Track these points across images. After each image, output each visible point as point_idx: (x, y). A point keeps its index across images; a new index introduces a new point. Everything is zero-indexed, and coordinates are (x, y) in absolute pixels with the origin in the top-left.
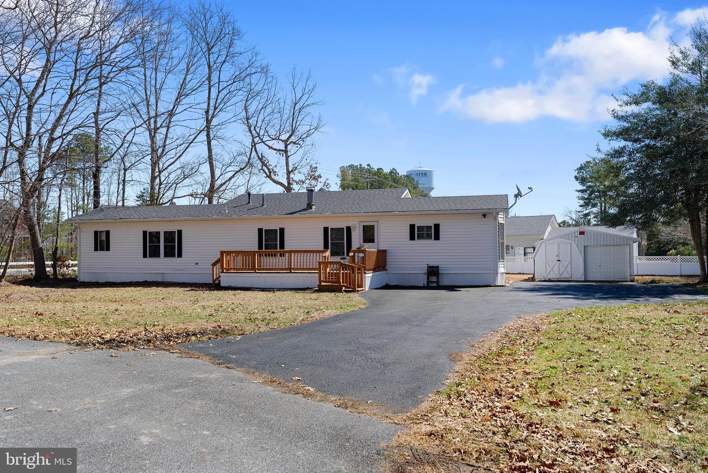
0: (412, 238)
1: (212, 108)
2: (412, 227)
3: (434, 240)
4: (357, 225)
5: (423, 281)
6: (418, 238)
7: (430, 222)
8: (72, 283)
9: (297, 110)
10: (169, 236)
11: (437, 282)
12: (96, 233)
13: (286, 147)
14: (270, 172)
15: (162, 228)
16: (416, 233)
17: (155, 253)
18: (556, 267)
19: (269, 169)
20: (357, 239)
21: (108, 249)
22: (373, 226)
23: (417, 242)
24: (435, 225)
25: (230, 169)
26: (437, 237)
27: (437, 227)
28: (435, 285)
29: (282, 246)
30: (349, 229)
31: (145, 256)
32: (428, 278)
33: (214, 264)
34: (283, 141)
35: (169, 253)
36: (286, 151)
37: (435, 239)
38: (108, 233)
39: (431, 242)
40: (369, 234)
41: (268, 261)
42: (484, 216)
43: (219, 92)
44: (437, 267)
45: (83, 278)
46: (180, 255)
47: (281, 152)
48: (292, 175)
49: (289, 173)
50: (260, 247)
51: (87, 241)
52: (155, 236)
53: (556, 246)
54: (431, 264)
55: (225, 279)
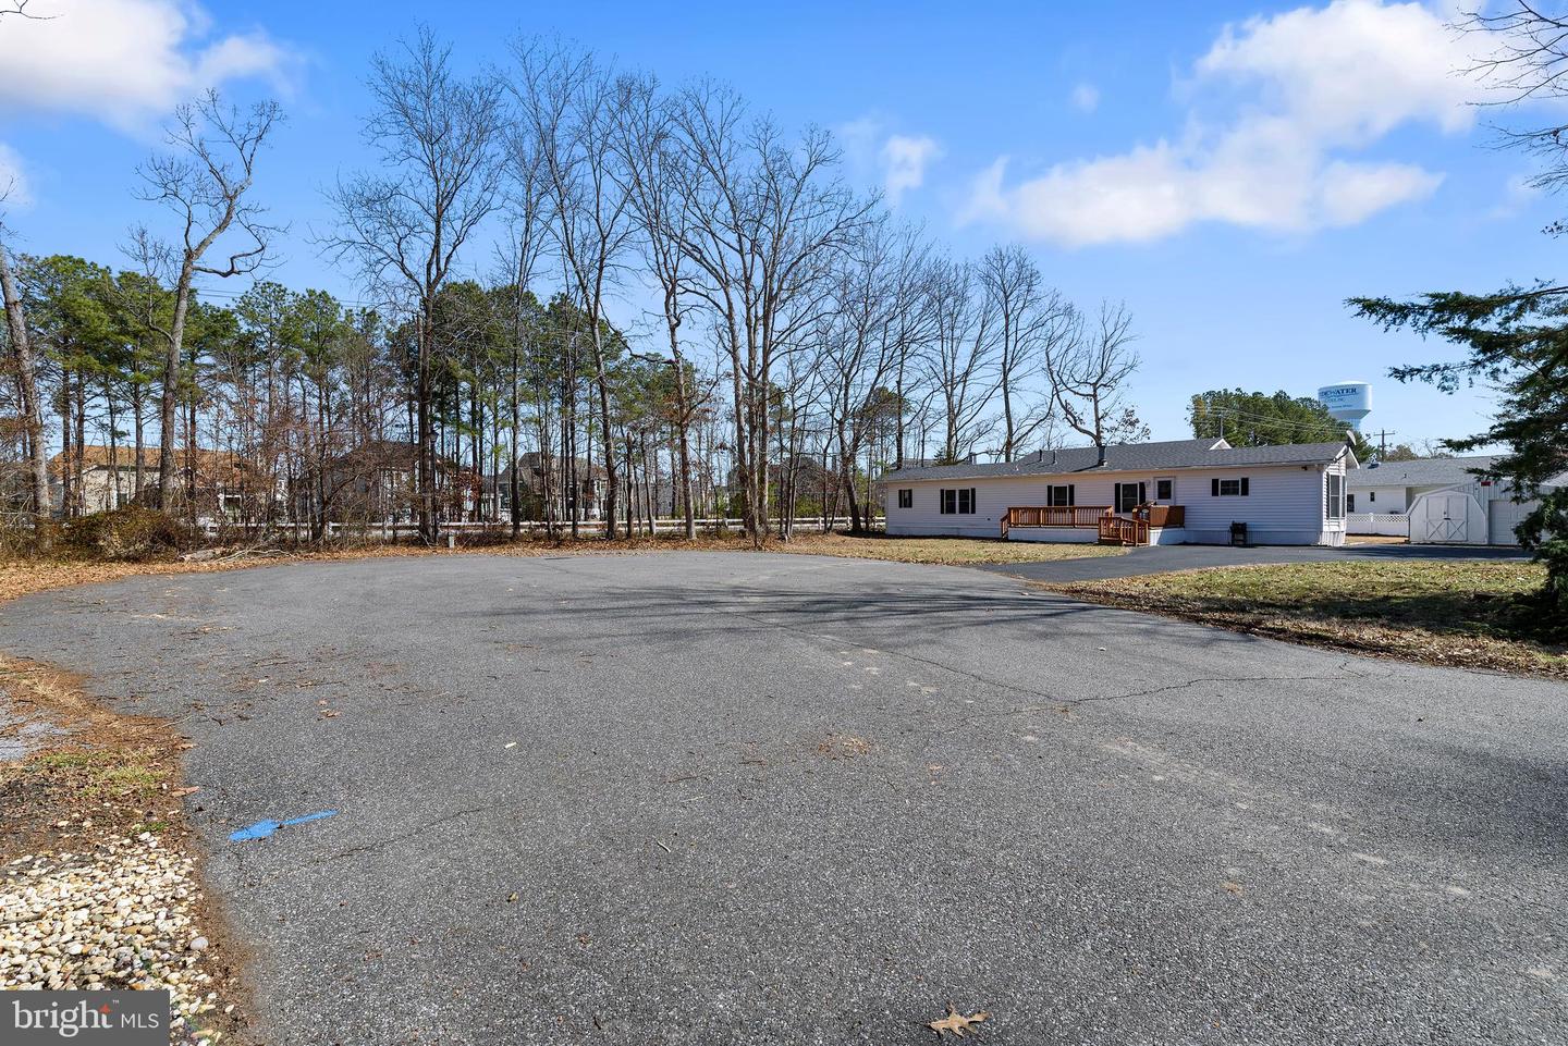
0: (1215, 493)
1: (1009, 361)
2: (1215, 482)
4: (1152, 480)
5: (1228, 538)
6: (1222, 494)
7: (1237, 477)
8: (880, 534)
10: (964, 494)
11: (1244, 541)
12: (900, 491)
13: (1095, 391)
14: (1075, 421)
15: (957, 487)
16: (1221, 488)
17: (951, 510)
18: (1443, 528)
19: (1074, 418)
20: (1151, 494)
21: (910, 506)
22: (1170, 482)
23: (1221, 498)
24: (1243, 479)
25: (1028, 422)
26: (1245, 493)
27: (1245, 482)
28: (1241, 543)
29: (1072, 502)
30: (1142, 485)
31: (942, 512)
32: (1233, 536)
33: (1003, 520)
34: (1091, 384)
35: (964, 510)
36: (1095, 396)
37: (1242, 494)
38: (910, 491)
39: (1237, 499)
40: (1165, 490)
41: (1056, 517)
42: (1305, 468)
43: (1017, 342)
44: (1244, 525)
45: (889, 532)
46: (973, 512)
47: (1089, 397)
48: (1102, 422)
49: (1098, 420)
50: (1050, 503)
51: (893, 498)
52: (951, 494)
53: (1444, 501)
54: (1237, 521)
55: (1012, 533)
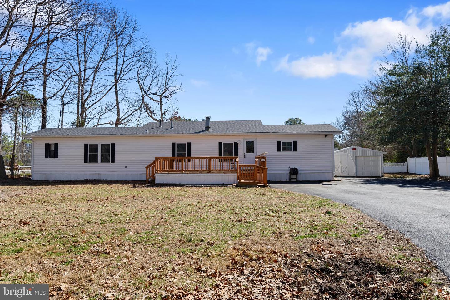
0: (279, 150)
1: (119, 72)
2: (279, 143)
3: (294, 151)
4: (242, 141)
5: (286, 177)
6: (283, 150)
7: (291, 140)
8: (27, 181)
9: (168, 77)
10: (105, 148)
11: (296, 178)
12: (47, 145)
13: (161, 99)
14: (151, 114)
15: (99, 142)
16: (281, 147)
17: (93, 159)
18: (340, 169)
19: (151, 112)
20: (242, 149)
21: (56, 156)
22: (253, 142)
23: (282, 152)
24: (294, 141)
25: (131, 109)
26: (295, 150)
27: (295, 143)
28: (294, 180)
29: (189, 154)
30: (236, 144)
31: (86, 161)
32: (290, 176)
33: (148, 167)
34: (159, 96)
35: (105, 160)
36: (161, 102)
38: (56, 145)
39: (291, 153)
40: (250, 148)
42: (326, 136)
43: (124, 62)
44: (296, 169)
45: (34, 178)
46: (113, 161)
47: (157, 102)
48: (164, 116)
49: (162, 114)
50: (173, 154)
51: (40, 150)
52: (94, 148)
53: (339, 156)
54: (292, 167)
55: (159, 178)
